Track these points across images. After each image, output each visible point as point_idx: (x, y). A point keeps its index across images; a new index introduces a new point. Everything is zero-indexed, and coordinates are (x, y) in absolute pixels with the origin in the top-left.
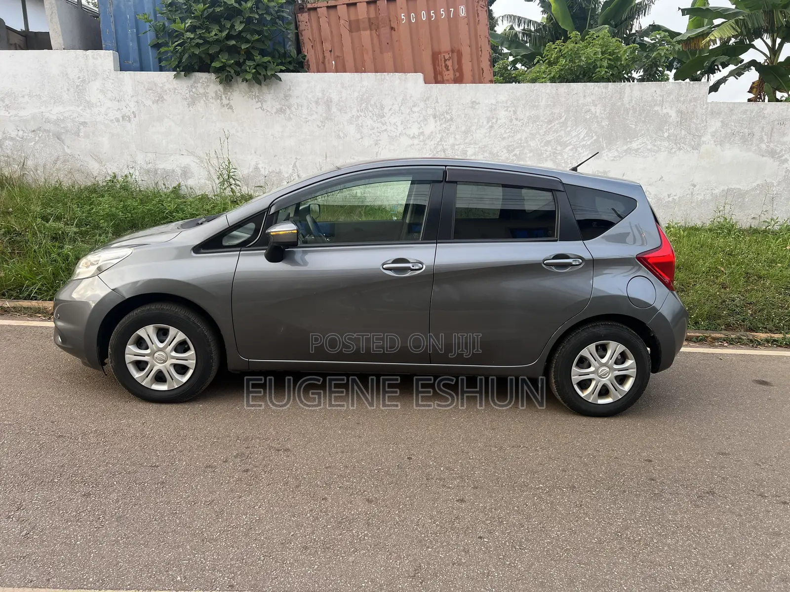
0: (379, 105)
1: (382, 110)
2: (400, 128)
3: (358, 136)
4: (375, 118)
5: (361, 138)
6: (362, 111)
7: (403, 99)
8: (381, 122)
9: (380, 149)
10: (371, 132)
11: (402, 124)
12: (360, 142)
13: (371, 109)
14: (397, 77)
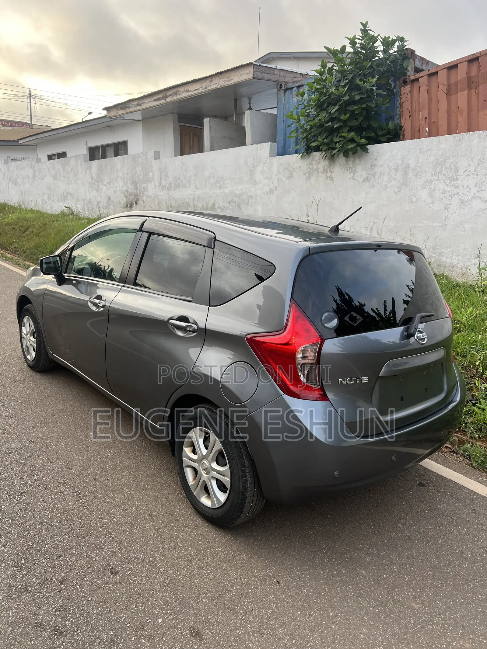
0: (453, 168)
1: (456, 172)
2: (474, 190)
3: (429, 200)
4: (448, 181)
5: (431, 203)
6: (436, 174)
7: (480, 159)
8: (454, 185)
9: (450, 213)
10: (442, 196)
11: (476, 186)
12: (431, 206)
13: (445, 172)
14: (477, 135)
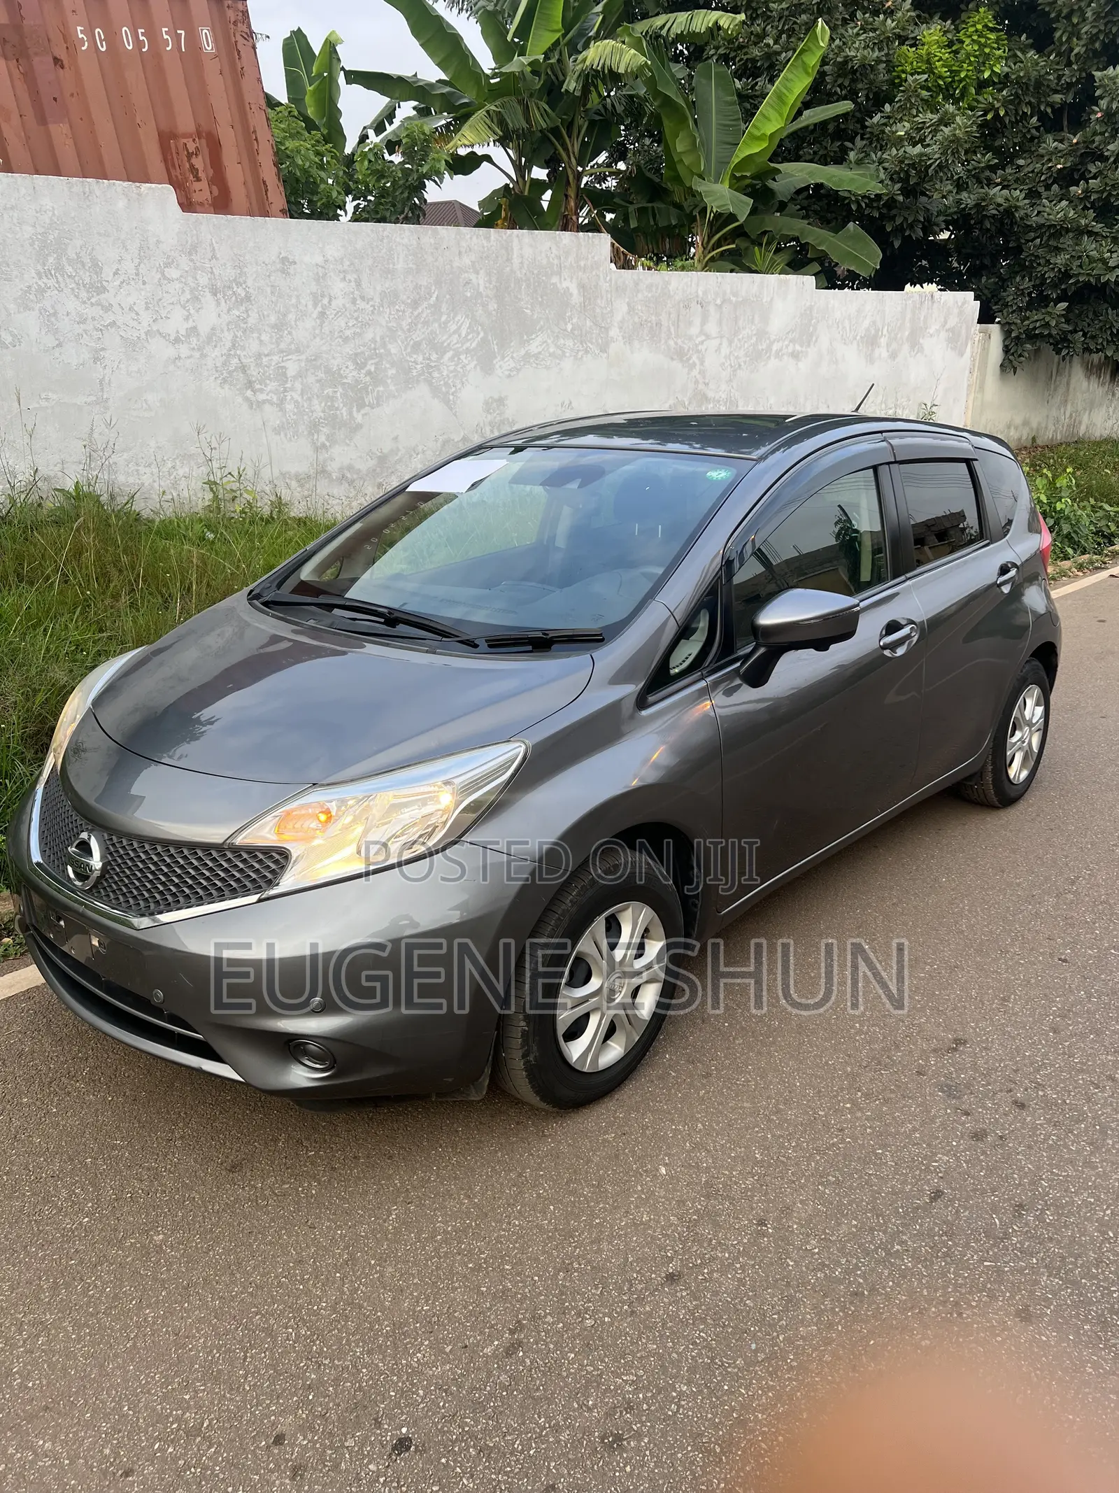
0: (87, 260)
1: (96, 273)
2: (146, 318)
3: (50, 341)
4: (84, 295)
5: (57, 346)
6: (48, 274)
7: (141, 248)
8: (99, 304)
9: (108, 371)
10: (79, 329)
11: (147, 308)
12: (57, 355)
13: (69, 270)
14: (119, 189)
